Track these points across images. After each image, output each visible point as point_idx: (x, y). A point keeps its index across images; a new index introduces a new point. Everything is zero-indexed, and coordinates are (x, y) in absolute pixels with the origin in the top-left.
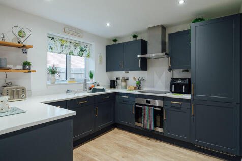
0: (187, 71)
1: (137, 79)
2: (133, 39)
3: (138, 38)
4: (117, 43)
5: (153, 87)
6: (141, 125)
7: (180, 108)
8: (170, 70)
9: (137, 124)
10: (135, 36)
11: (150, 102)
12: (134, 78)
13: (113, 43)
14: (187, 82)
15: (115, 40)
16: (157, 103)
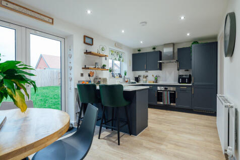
0: (187, 70)
1: (155, 76)
2: (152, 51)
3: (156, 50)
4: (141, 52)
5: (166, 81)
6: (162, 103)
7: (186, 91)
8: (178, 70)
9: (158, 103)
10: (154, 48)
11: (167, 89)
12: (153, 75)
13: (137, 52)
14: (188, 77)
15: (139, 50)
16: (172, 89)
